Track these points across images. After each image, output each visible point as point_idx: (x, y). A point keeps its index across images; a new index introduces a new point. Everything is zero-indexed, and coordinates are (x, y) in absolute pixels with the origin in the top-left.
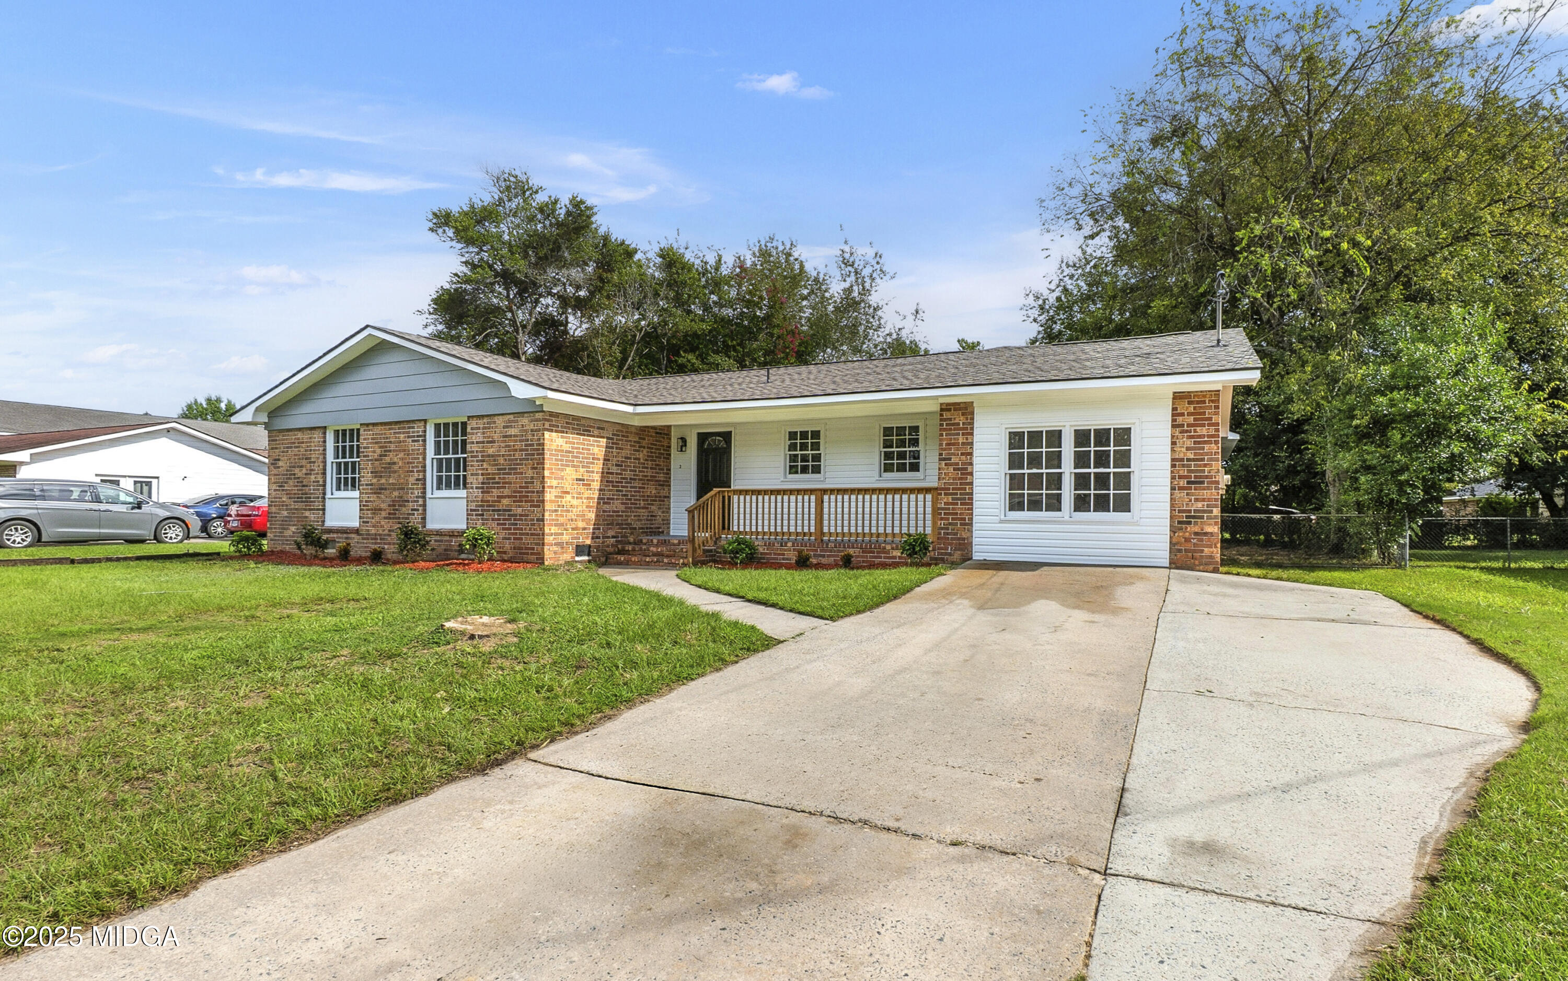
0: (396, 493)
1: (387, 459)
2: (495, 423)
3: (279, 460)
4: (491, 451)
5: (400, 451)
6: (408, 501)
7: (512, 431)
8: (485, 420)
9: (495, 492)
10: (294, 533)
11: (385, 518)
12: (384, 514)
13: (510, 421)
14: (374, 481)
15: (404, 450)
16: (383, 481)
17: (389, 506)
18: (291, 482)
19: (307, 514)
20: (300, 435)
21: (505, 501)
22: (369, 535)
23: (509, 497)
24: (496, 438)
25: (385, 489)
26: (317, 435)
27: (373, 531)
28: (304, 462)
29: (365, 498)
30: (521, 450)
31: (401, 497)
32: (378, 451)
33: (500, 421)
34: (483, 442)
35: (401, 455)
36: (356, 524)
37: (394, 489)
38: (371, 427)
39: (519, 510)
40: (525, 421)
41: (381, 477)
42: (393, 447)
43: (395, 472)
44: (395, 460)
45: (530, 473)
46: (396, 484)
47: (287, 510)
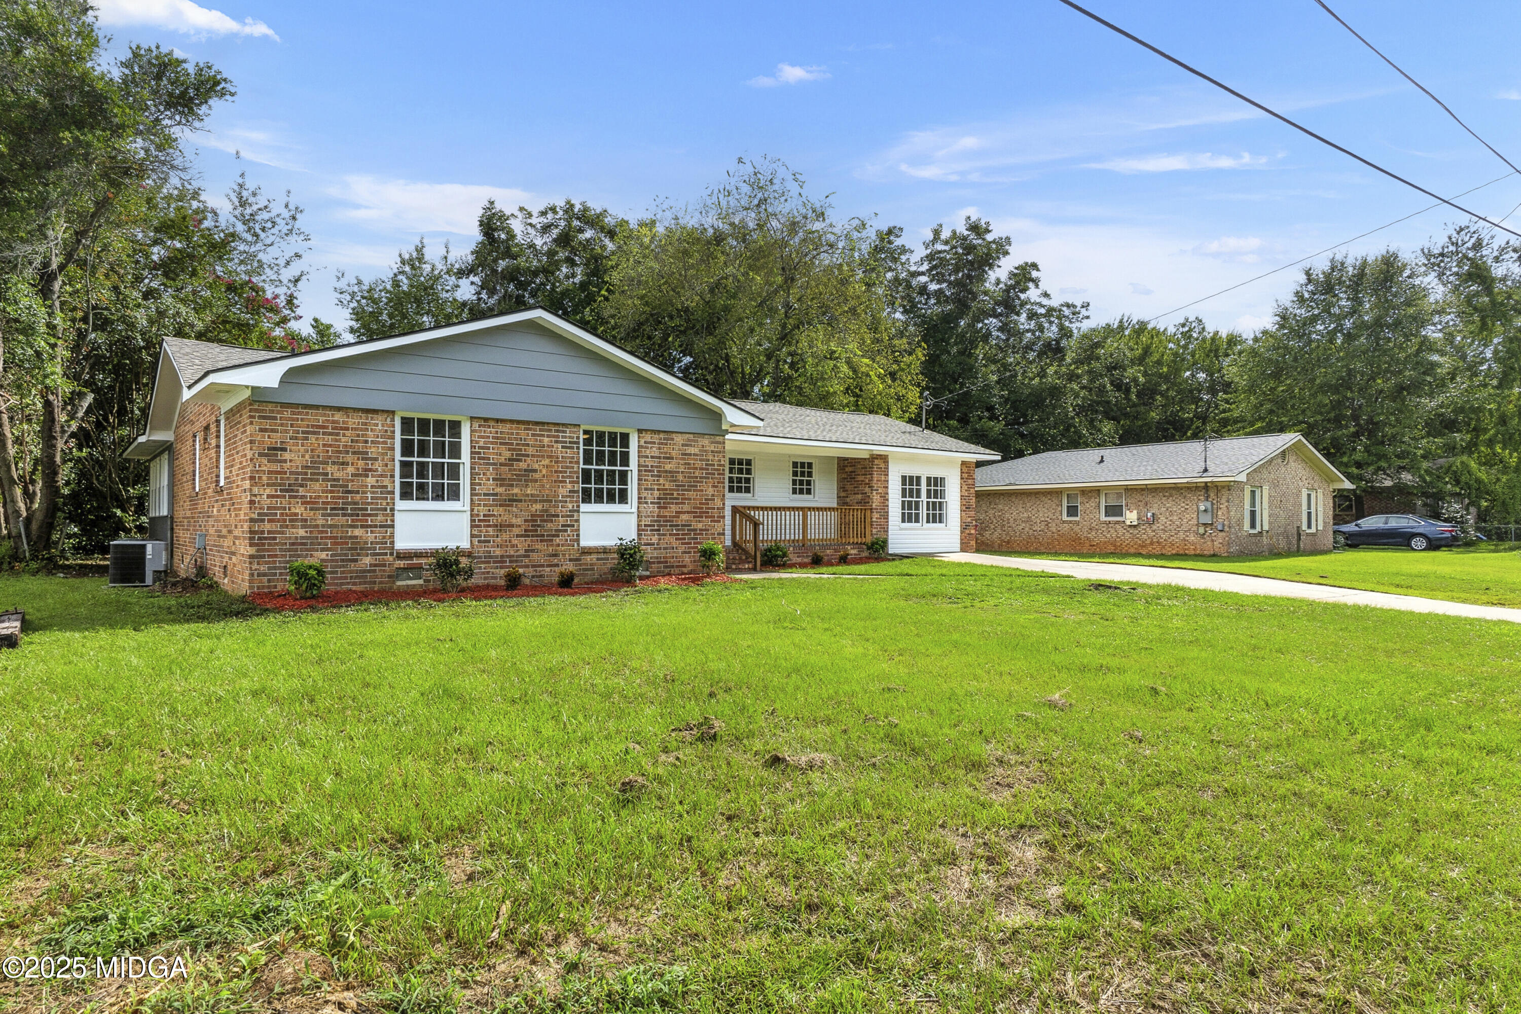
0: (538, 506)
1: (523, 465)
2: (673, 439)
3: (285, 450)
4: (668, 467)
5: (543, 456)
6: (558, 516)
7: (692, 450)
8: (662, 436)
9: (674, 508)
10: (322, 560)
11: (517, 536)
12: (516, 531)
13: (689, 440)
14: (500, 490)
15: (551, 457)
16: (516, 490)
17: (526, 521)
18: (317, 486)
19: (358, 532)
20: (338, 416)
21: (684, 517)
22: (491, 557)
23: (688, 512)
24: (674, 453)
25: (520, 501)
26: (379, 423)
27: (498, 552)
28: (349, 458)
29: (482, 511)
30: (701, 469)
31: (547, 511)
32: (507, 454)
33: (679, 439)
34: (659, 458)
35: (546, 462)
36: (465, 544)
37: (536, 501)
38: (492, 423)
39: (700, 526)
40: (706, 441)
41: (512, 485)
42: (531, 451)
43: (536, 481)
44: (536, 466)
45: (711, 491)
46: (538, 496)
47: (303, 527)
